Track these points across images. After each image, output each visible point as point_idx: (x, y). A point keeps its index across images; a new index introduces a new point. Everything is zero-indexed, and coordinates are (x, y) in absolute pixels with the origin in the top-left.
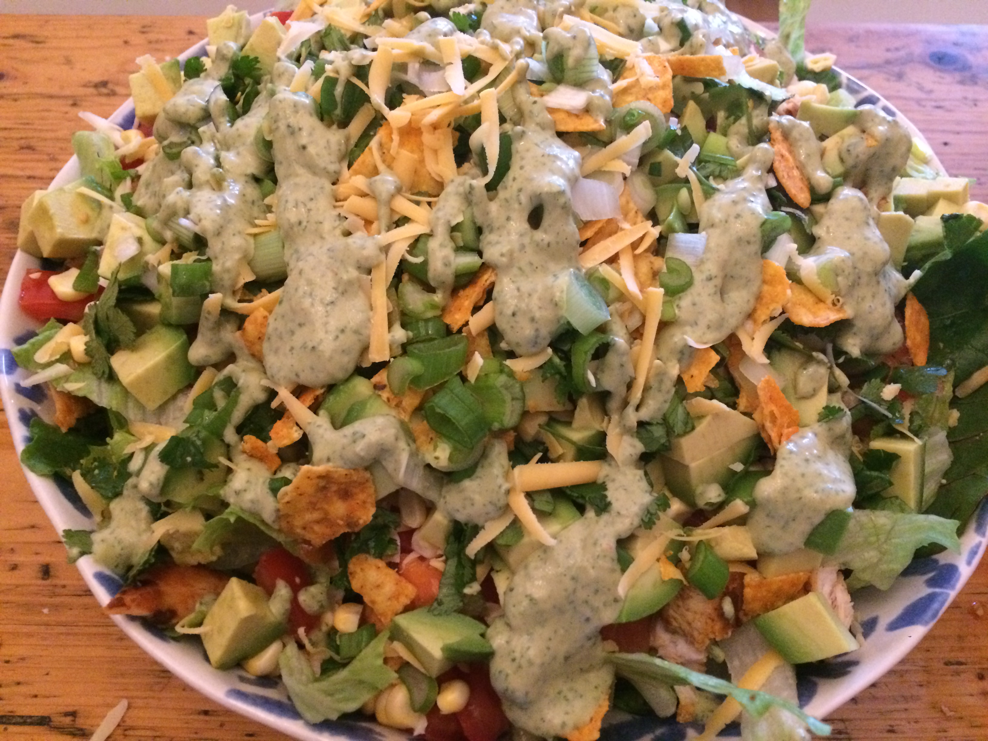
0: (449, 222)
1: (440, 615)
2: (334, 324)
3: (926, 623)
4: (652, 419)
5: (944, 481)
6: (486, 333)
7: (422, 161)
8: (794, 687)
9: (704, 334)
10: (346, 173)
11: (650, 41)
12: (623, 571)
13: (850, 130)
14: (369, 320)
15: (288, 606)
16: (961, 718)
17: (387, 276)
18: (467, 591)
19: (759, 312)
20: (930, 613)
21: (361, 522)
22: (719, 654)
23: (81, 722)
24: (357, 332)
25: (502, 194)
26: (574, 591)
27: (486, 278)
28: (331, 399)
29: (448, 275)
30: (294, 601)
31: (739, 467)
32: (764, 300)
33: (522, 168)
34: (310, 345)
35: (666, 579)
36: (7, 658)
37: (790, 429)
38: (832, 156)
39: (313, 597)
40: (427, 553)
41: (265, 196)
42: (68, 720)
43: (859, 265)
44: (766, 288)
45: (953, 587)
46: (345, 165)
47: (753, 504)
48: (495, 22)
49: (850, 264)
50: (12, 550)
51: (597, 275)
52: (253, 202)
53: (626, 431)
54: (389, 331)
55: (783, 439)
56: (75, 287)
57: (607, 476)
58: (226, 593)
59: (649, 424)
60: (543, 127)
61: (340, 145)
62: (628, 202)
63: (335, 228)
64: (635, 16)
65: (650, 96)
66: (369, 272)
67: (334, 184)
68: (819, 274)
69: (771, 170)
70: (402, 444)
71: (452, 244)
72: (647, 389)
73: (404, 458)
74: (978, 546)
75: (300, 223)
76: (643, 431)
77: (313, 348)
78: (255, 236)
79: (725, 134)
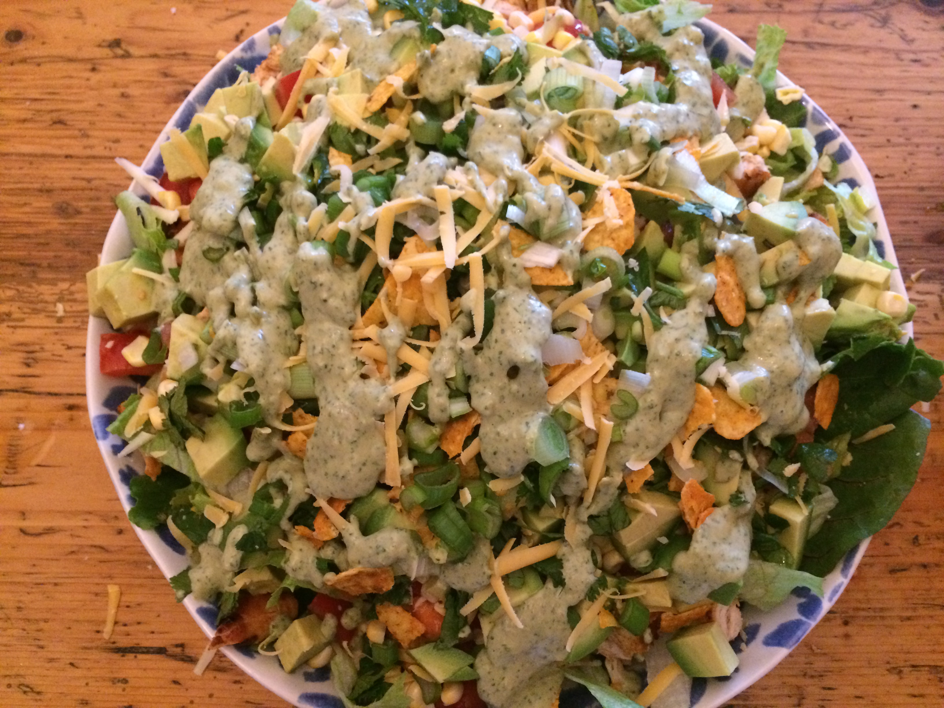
0: (444, 375)
1: (442, 649)
2: (357, 458)
3: (790, 647)
4: (600, 512)
5: (829, 517)
6: (474, 460)
7: (421, 301)
8: (689, 691)
9: (643, 453)
10: (360, 321)
11: (620, 156)
12: (573, 628)
13: (787, 245)
14: (384, 454)
15: (334, 630)
16: (825, 654)
17: (397, 420)
18: (461, 635)
19: (690, 423)
20: (794, 639)
21: (384, 590)
22: (641, 659)
23: (188, 652)
24: (375, 463)
25: (486, 352)
26: (537, 642)
27: (474, 421)
28: (360, 509)
29: (445, 417)
30: (339, 626)
31: (664, 540)
32: (695, 415)
33: (503, 331)
34: (341, 474)
35: (603, 627)
36: (128, 604)
37: (706, 512)
38: (770, 268)
39: (351, 618)
40: (432, 600)
41: (295, 326)
42: (179, 650)
43: (776, 381)
44: (697, 406)
45: (815, 619)
46: (359, 310)
47: (671, 572)
48: (481, 151)
49: (768, 383)
50: (116, 518)
51: (561, 411)
52: (286, 332)
53: (579, 521)
54: (400, 462)
55: (699, 523)
56: (143, 359)
57: (564, 555)
58: (290, 629)
59: (598, 516)
60: (520, 286)
61: (354, 295)
62: (590, 339)
63: (354, 373)
64: (609, 125)
65: (614, 235)
66: (382, 418)
67: (350, 328)
68: (741, 393)
69: (712, 302)
70: (413, 554)
71: (447, 392)
72: (597, 491)
73: (415, 564)
74: (840, 586)
75: (326, 366)
76: (593, 522)
77: (343, 477)
78: (290, 368)
79: (679, 251)
